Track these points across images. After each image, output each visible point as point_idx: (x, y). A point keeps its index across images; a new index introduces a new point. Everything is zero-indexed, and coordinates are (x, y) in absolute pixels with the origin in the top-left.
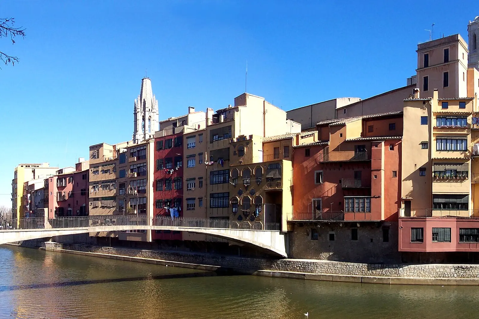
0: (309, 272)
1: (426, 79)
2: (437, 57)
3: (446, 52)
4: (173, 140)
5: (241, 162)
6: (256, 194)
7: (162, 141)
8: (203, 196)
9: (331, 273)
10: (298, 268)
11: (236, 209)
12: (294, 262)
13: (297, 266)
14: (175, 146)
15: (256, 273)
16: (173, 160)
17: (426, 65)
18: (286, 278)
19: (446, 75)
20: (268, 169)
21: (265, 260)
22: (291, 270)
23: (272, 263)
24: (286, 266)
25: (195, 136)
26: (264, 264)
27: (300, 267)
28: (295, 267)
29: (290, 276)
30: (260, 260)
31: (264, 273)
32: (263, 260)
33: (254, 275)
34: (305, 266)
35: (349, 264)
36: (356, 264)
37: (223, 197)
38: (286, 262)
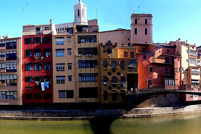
0: (150, 113)
1: (136, 29)
2: (142, 21)
3: (146, 20)
4: (41, 38)
5: (109, 57)
6: (121, 75)
7: (31, 38)
8: (73, 75)
9: (160, 113)
10: (144, 112)
11: (106, 83)
12: (141, 109)
13: (143, 112)
14: (43, 42)
15: (122, 117)
16: (42, 51)
17: (136, 23)
18: (141, 117)
19: (146, 30)
20: (128, 62)
21: (124, 110)
22: (140, 114)
23: (128, 111)
24: (137, 112)
25: (63, 38)
26: (124, 112)
27: (145, 112)
28: (142, 112)
29: (143, 116)
30: (121, 110)
31: (128, 116)
32: (123, 110)
33: (120, 118)
34: (147, 111)
35: (167, 108)
36: (169, 108)
37: (90, 76)
38: (137, 110)
